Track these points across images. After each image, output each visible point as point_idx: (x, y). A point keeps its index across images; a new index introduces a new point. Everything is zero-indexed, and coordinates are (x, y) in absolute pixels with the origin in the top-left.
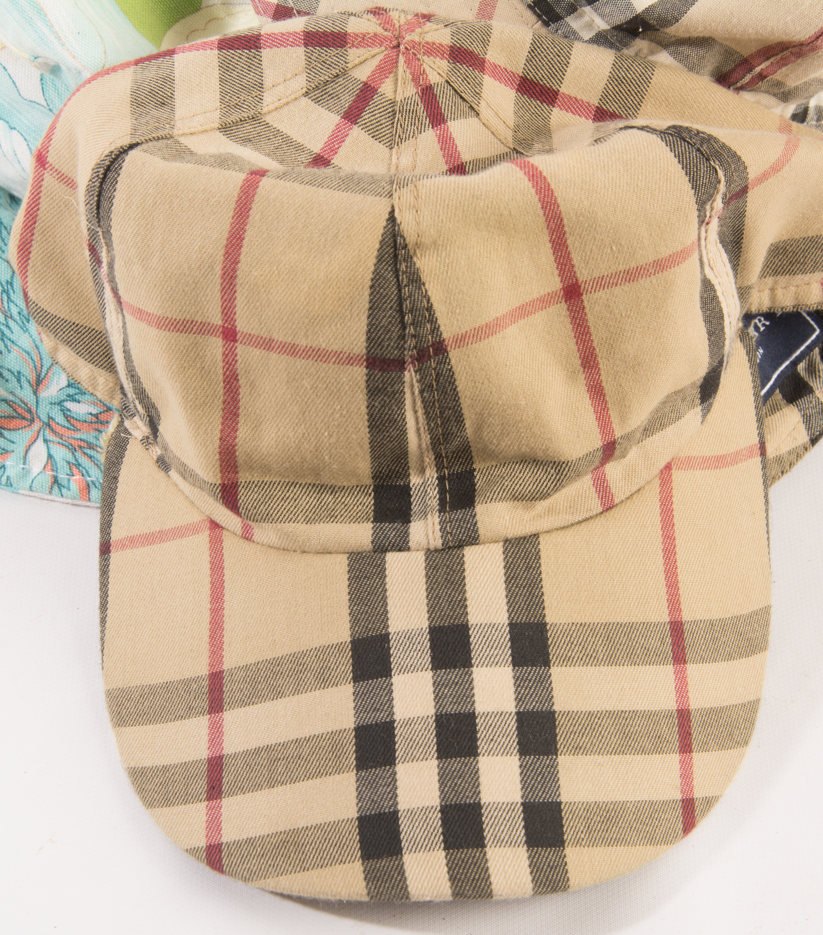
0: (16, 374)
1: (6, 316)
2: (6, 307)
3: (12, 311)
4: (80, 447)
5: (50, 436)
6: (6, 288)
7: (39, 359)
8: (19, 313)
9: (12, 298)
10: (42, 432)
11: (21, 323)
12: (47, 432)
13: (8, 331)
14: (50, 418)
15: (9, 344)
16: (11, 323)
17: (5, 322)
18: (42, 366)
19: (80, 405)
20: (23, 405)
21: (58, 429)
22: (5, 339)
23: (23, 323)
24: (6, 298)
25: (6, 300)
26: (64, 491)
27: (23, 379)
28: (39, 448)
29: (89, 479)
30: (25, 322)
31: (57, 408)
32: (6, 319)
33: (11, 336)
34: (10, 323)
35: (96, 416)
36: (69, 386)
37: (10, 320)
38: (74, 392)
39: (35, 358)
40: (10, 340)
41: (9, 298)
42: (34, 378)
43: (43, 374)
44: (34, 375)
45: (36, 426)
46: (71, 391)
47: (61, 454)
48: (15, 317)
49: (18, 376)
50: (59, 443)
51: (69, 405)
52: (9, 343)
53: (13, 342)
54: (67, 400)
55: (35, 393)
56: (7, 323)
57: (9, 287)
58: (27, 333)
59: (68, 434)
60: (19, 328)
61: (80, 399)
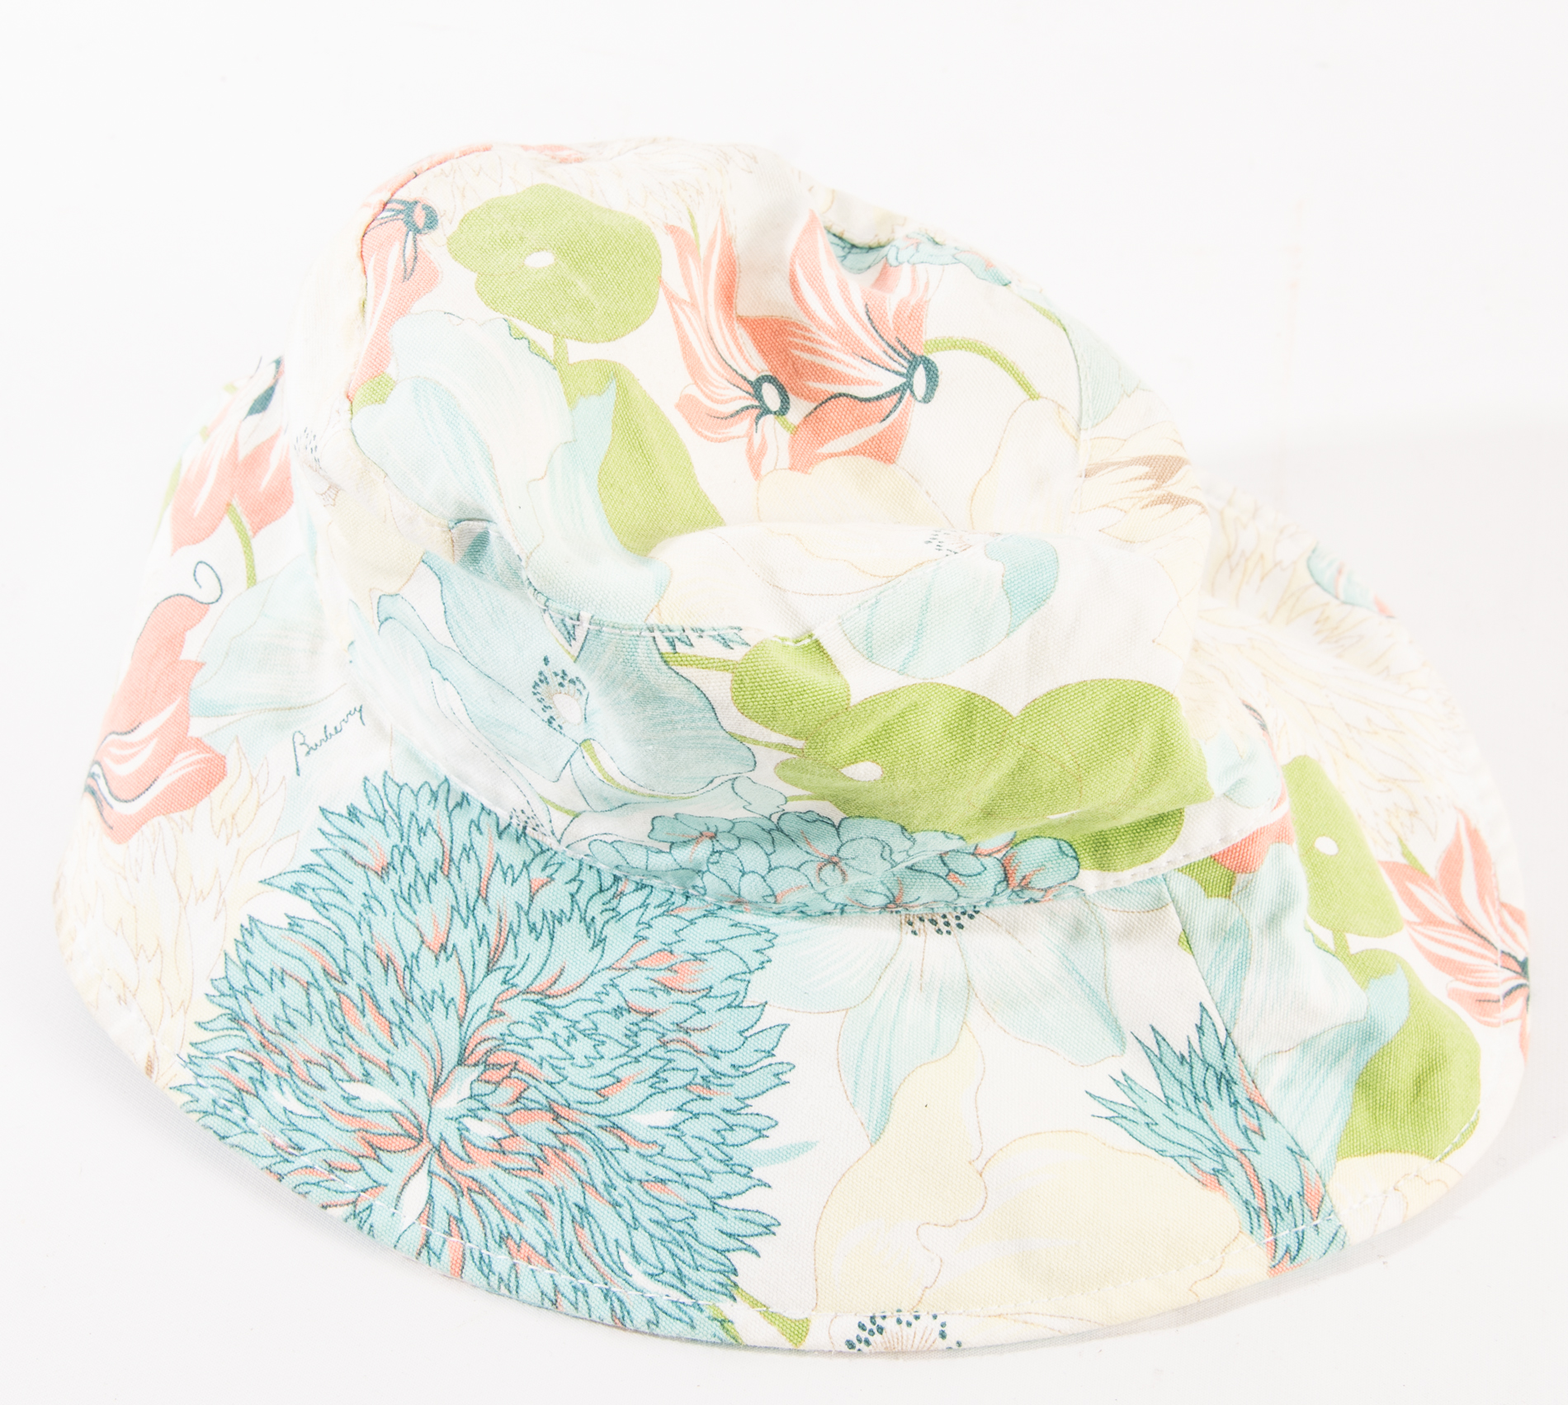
0: (411, 1075)
1: (407, 999)
2: (408, 988)
3: (414, 993)
4: (469, 1189)
5: (437, 1167)
6: (410, 962)
7: (440, 1058)
8: (423, 998)
9: (416, 977)
10: (428, 1159)
11: (423, 1010)
12: (435, 1159)
13: (408, 1018)
14: (442, 1138)
15: (407, 1035)
16: (412, 1008)
17: (405, 1006)
18: (442, 1067)
19: (482, 1123)
20: (413, 1118)
21: (449, 1158)
22: (403, 1027)
23: (425, 1010)
24: (409, 975)
25: (408, 979)
26: (434, 1259)
27: (418, 1082)
28: (421, 1181)
29: (468, 1244)
30: (428, 1009)
31: (454, 1125)
32: (406, 1003)
33: (411, 1025)
34: (410, 1008)
35: (498, 1141)
36: (471, 1097)
37: (411, 1004)
38: (477, 1106)
39: (435, 1056)
40: (409, 1029)
41: (412, 976)
42: (432, 1083)
43: (443, 1078)
44: (433, 1078)
45: (425, 1147)
46: (474, 1104)
47: (445, 1197)
48: (418, 1001)
49: (413, 1078)
50: (445, 1179)
51: (469, 1122)
52: (407, 1033)
53: (412, 1032)
54: (468, 1116)
55: (430, 1102)
56: (407, 1007)
57: (414, 961)
58: (430, 1023)
59: (459, 1166)
60: (421, 1016)
61: (483, 1116)
